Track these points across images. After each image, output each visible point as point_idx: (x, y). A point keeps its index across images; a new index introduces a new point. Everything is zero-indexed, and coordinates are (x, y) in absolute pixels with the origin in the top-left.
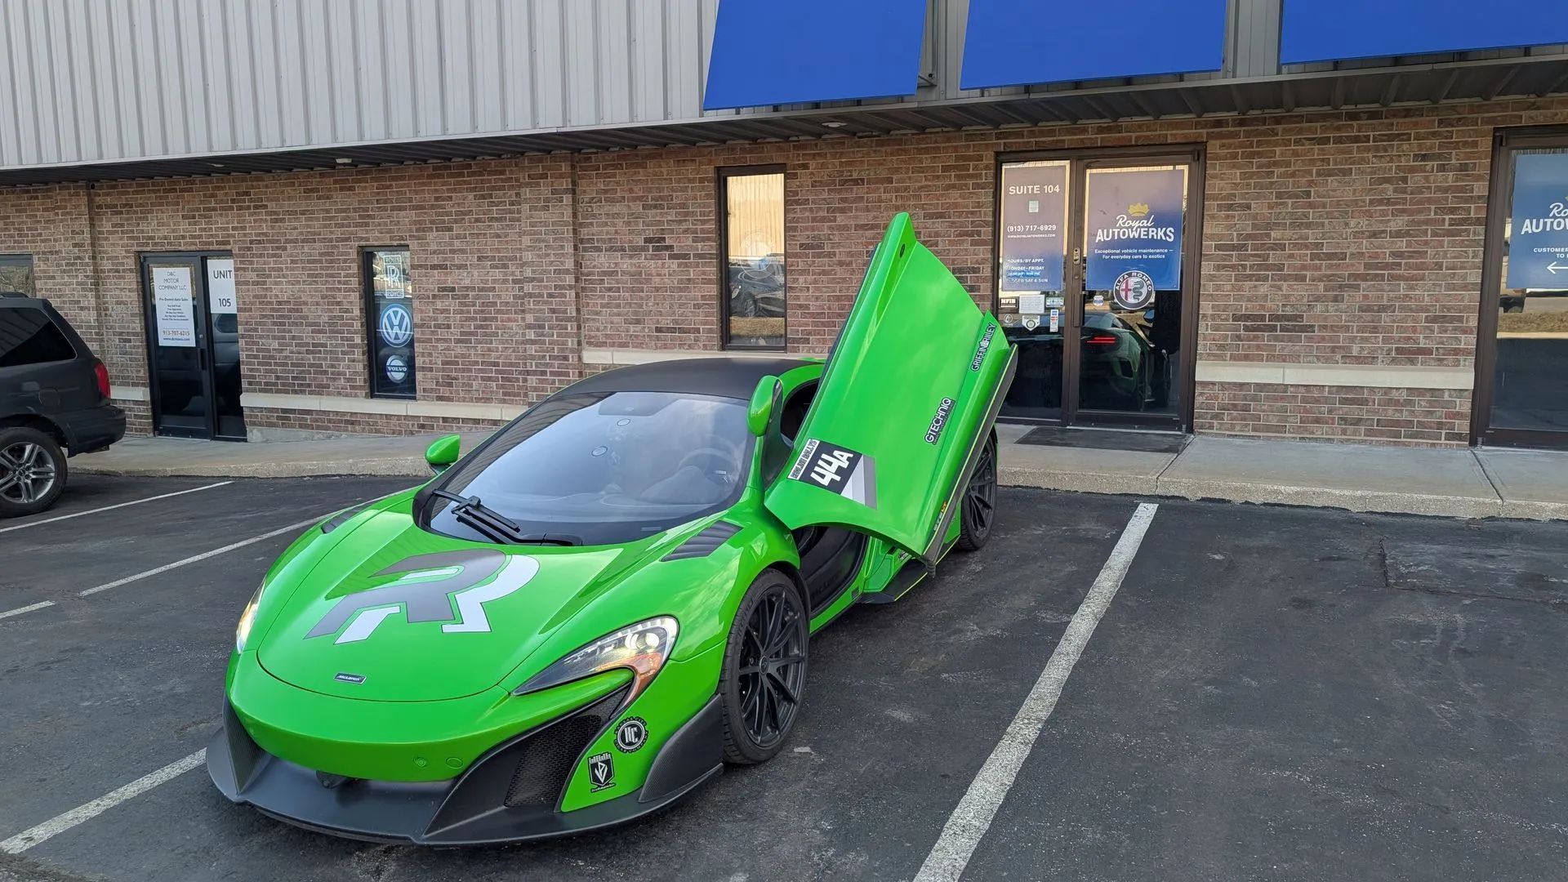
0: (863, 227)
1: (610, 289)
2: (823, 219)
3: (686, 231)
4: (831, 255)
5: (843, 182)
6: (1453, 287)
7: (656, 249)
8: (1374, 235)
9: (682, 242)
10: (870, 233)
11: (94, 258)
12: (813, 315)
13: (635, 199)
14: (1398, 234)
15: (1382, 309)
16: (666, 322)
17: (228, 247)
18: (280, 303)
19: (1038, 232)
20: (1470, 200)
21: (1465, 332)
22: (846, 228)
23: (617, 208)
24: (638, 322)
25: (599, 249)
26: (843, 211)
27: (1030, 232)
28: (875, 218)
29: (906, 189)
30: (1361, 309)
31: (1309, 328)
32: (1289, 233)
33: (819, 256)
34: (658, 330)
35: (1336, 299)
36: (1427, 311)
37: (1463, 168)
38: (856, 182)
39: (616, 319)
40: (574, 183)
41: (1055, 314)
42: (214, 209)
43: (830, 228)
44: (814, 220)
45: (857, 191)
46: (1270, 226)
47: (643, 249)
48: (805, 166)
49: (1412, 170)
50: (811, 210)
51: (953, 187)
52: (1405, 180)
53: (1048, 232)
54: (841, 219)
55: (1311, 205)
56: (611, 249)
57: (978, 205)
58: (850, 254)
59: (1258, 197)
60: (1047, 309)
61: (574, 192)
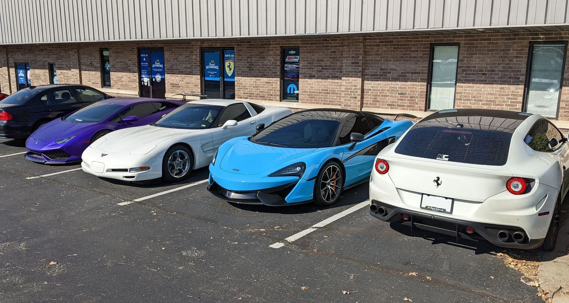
0: (119, 62)
1: (85, 74)
2: (114, 60)
3: (95, 61)
4: (116, 68)
5: (117, 52)
6: (197, 79)
7: (91, 65)
8: (186, 68)
9: (95, 64)
10: (121, 63)
11: (7, 63)
12: (114, 81)
13: (88, 54)
14: (189, 68)
15: (189, 83)
16: (94, 82)
17: (28, 62)
18: (37, 75)
19: (145, 64)
20: (197, 61)
21: (199, 88)
22: (117, 62)
23: (85, 56)
24: (90, 81)
25: (83, 65)
26: (117, 58)
27: (144, 65)
28: (121, 60)
29: (125, 54)
30: (186, 83)
31: (179, 87)
32: (176, 67)
33: (114, 68)
34: (93, 83)
35: (183, 81)
36: (194, 84)
37: (196, 55)
38: (118, 52)
39: (87, 81)
40: (78, 50)
41: (149, 82)
42: (25, 53)
43: (115, 62)
44: (113, 60)
45: (119, 54)
46: (173, 65)
47: (89, 65)
48: (111, 48)
49: (190, 55)
50: (112, 58)
51: (131, 54)
52: (189, 57)
53: (146, 65)
54: (117, 60)
55: (178, 61)
56: (85, 65)
57: (135, 58)
58: (118, 68)
59: (171, 59)
60: (148, 81)
61: (78, 52)
